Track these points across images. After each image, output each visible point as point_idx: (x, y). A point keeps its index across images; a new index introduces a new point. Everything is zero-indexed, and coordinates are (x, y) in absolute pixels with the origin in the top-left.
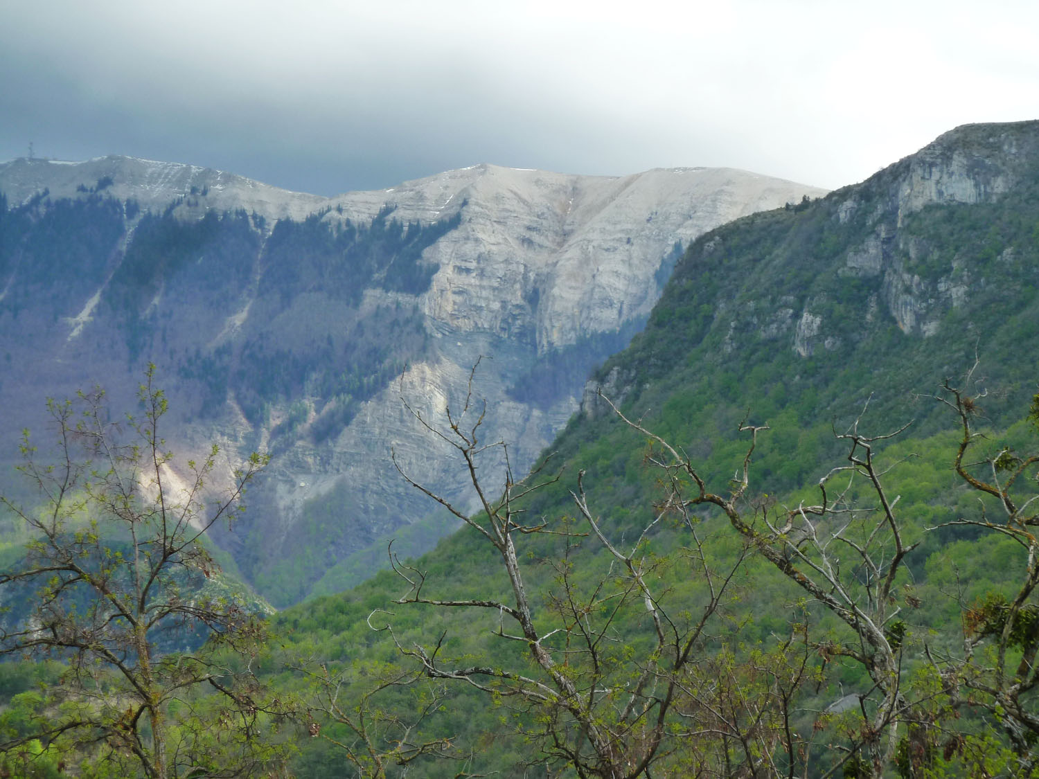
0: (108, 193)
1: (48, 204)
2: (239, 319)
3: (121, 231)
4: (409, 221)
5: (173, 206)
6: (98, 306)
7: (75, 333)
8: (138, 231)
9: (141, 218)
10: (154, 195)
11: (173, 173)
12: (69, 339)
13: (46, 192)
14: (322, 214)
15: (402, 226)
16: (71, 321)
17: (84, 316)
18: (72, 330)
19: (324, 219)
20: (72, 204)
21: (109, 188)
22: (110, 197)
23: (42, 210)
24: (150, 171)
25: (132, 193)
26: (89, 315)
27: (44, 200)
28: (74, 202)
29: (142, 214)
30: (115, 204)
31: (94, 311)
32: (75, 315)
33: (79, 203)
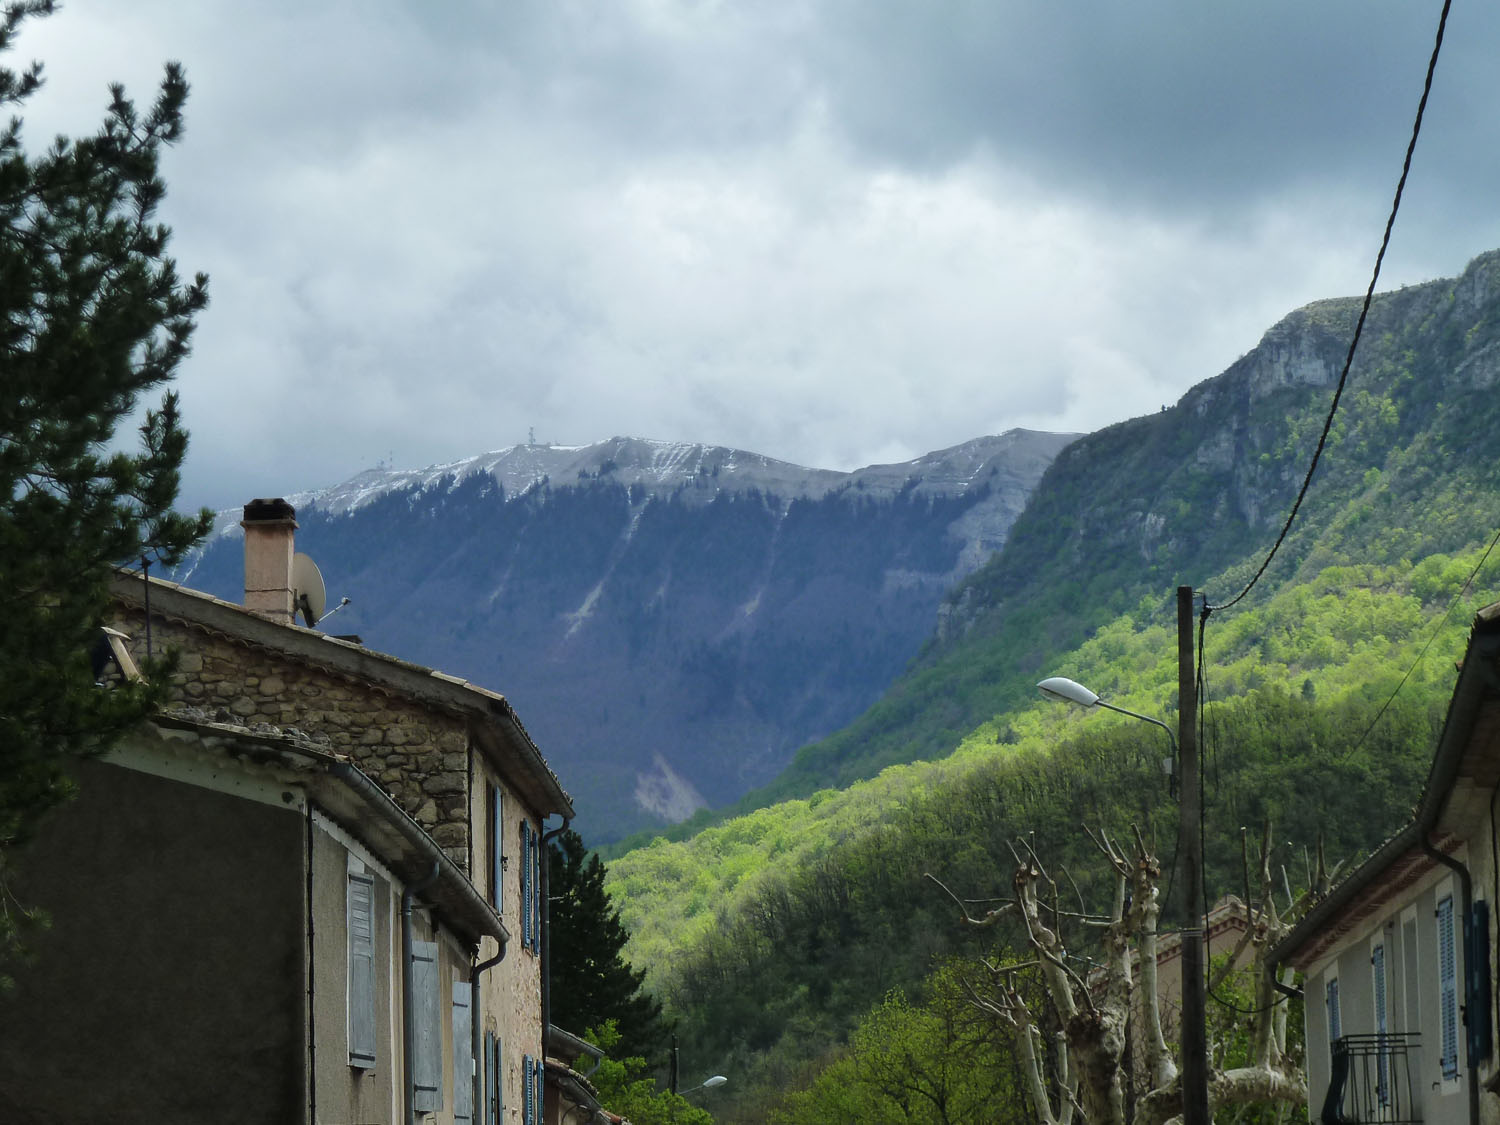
0: (612, 477)
1: (548, 492)
2: (750, 608)
3: (624, 519)
4: (935, 494)
5: (680, 489)
6: (599, 600)
7: (573, 630)
8: (643, 518)
9: (647, 504)
10: (661, 479)
11: (682, 454)
12: (567, 636)
13: (546, 480)
14: (840, 491)
15: (927, 500)
16: (570, 616)
17: (584, 611)
18: (570, 627)
19: (843, 496)
20: (573, 491)
21: (613, 473)
22: (614, 482)
23: (542, 500)
24: (657, 452)
25: (638, 477)
26: (589, 610)
27: (543, 488)
28: (575, 489)
29: (648, 499)
30: (619, 489)
31: (595, 605)
32: (574, 610)
33: (580, 489)
